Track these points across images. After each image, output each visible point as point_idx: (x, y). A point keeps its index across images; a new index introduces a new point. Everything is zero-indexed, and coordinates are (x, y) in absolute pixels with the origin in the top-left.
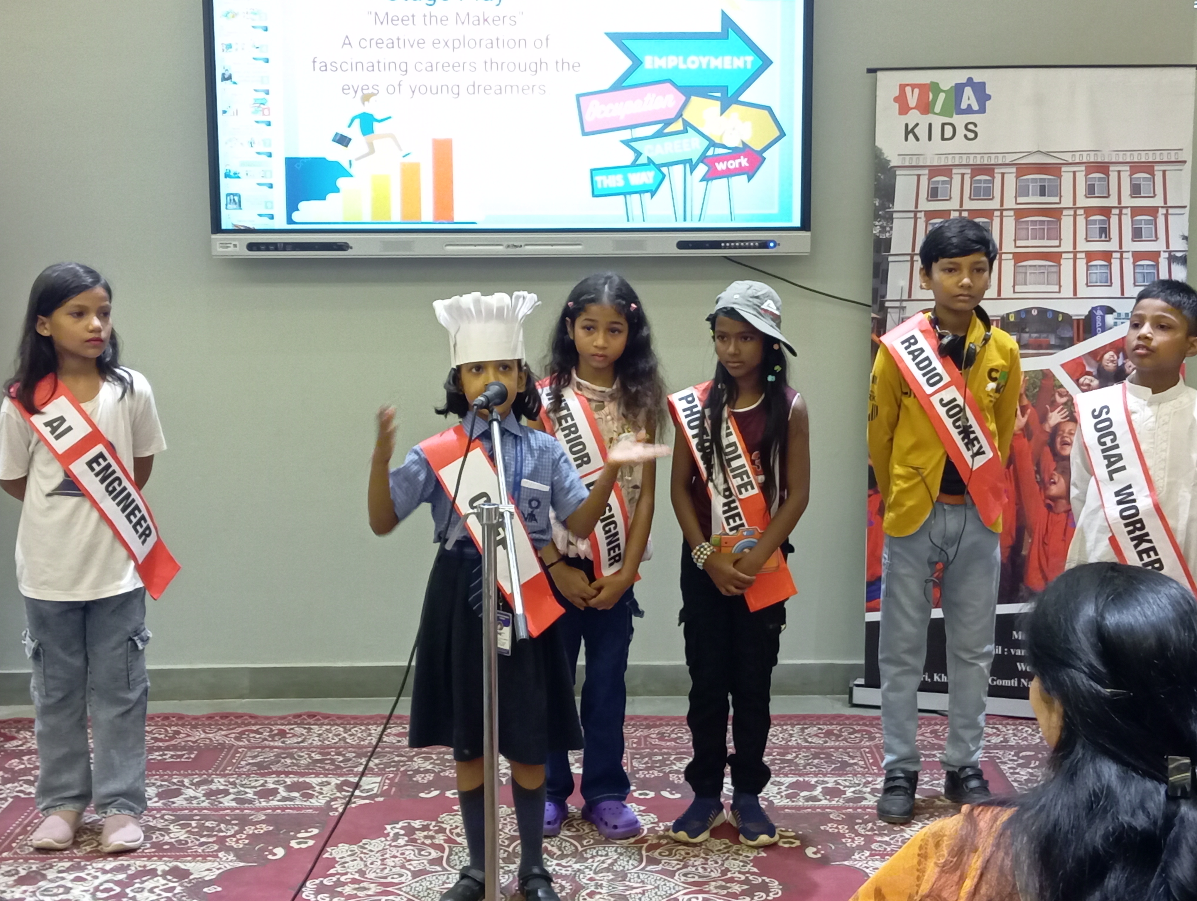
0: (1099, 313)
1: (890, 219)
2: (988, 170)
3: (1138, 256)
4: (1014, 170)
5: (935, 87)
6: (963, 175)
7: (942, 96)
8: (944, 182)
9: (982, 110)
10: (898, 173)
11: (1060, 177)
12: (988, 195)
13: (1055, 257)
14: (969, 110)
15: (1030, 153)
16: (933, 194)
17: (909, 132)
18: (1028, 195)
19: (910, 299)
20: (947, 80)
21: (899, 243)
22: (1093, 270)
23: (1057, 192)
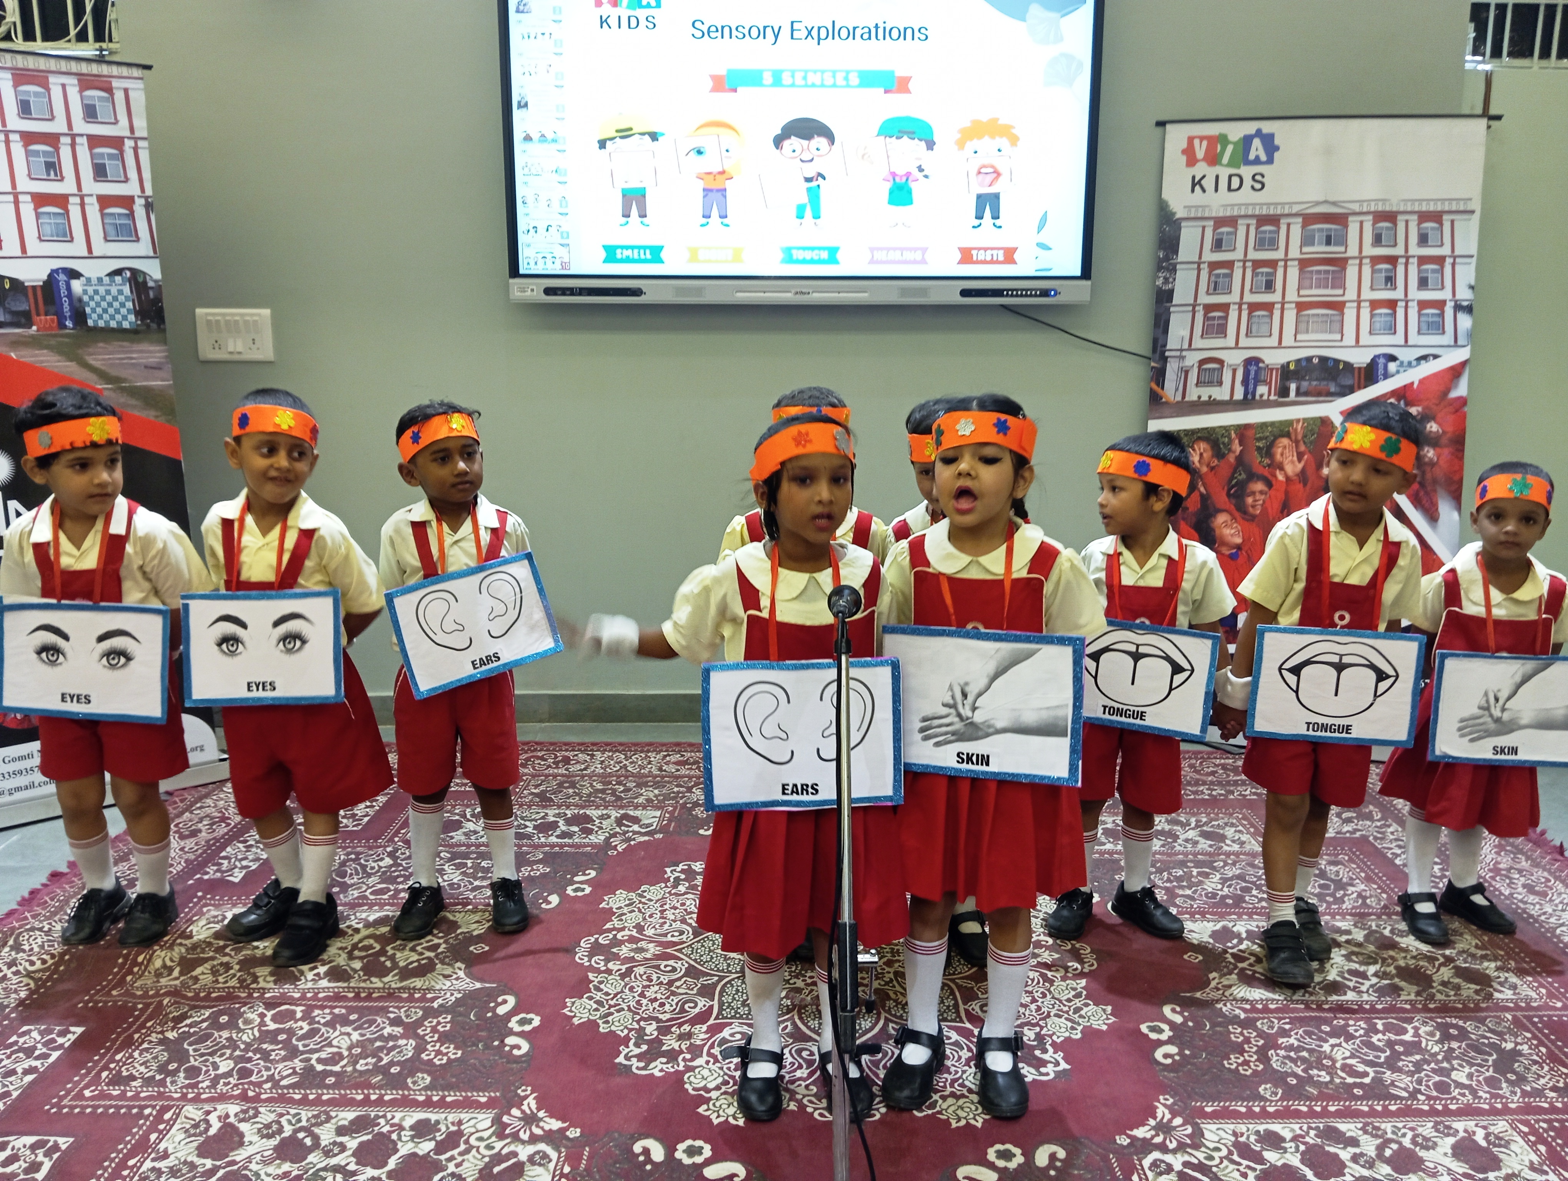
0: (1382, 360)
1: (1173, 270)
2: (1274, 220)
3: (1423, 305)
4: (1300, 220)
5: (1223, 139)
6: (1248, 226)
7: (1230, 148)
8: (1228, 233)
9: (1270, 161)
10: (1183, 224)
11: (1346, 226)
12: (1272, 244)
13: (1339, 307)
14: (1257, 161)
15: (1318, 203)
16: (1218, 245)
17: (1196, 183)
18: (1313, 244)
19: (1190, 348)
20: (1236, 131)
21: (1183, 292)
22: (1377, 319)
23: (1343, 241)
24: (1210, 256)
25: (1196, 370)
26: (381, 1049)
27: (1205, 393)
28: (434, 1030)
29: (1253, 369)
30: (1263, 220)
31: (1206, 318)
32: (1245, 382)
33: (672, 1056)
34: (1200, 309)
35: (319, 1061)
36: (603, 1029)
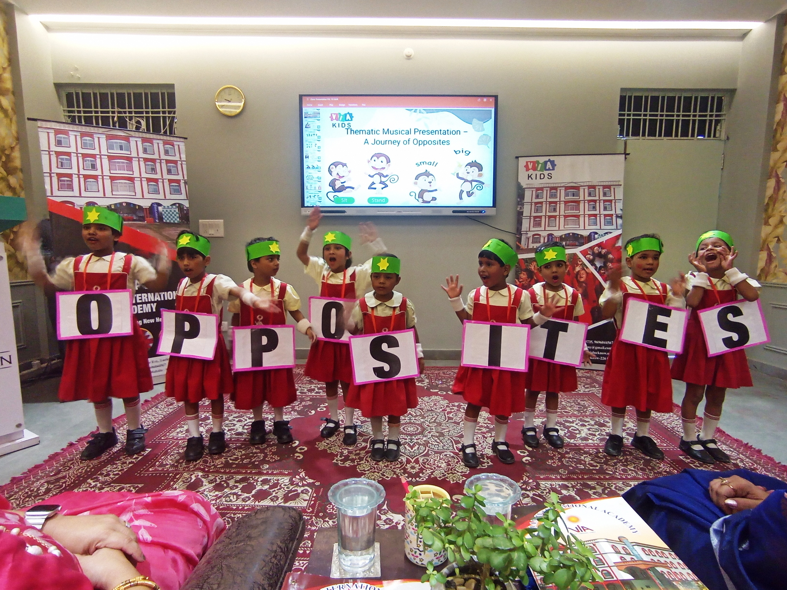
0: (593, 234)
1: (523, 205)
2: (555, 188)
3: (605, 216)
4: (564, 188)
5: (538, 162)
6: (547, 190)
7: (540, 165)
8: (541, 193)
9: (553, 169)
10: (525, 190)
11: (579, 190)
12: (555, 196)
14: (549, 169)
15: (569, 183)
16: (537, 197)
17: (529, 177)
18: (569, 196)
19: (529, 231)
20: (542, 160)
21: (526, 212)
22: (590, 220)
23: (578, 195)
24: (535, 200)
25: (531, 238)
26: (252, 456)
28: (270, 451)
29: (550, 237)
30: (552, 188)
31: (534, 221)
33: (353, 460)
34: (532, 217)
35: (230, 459)
36: (329, 451)
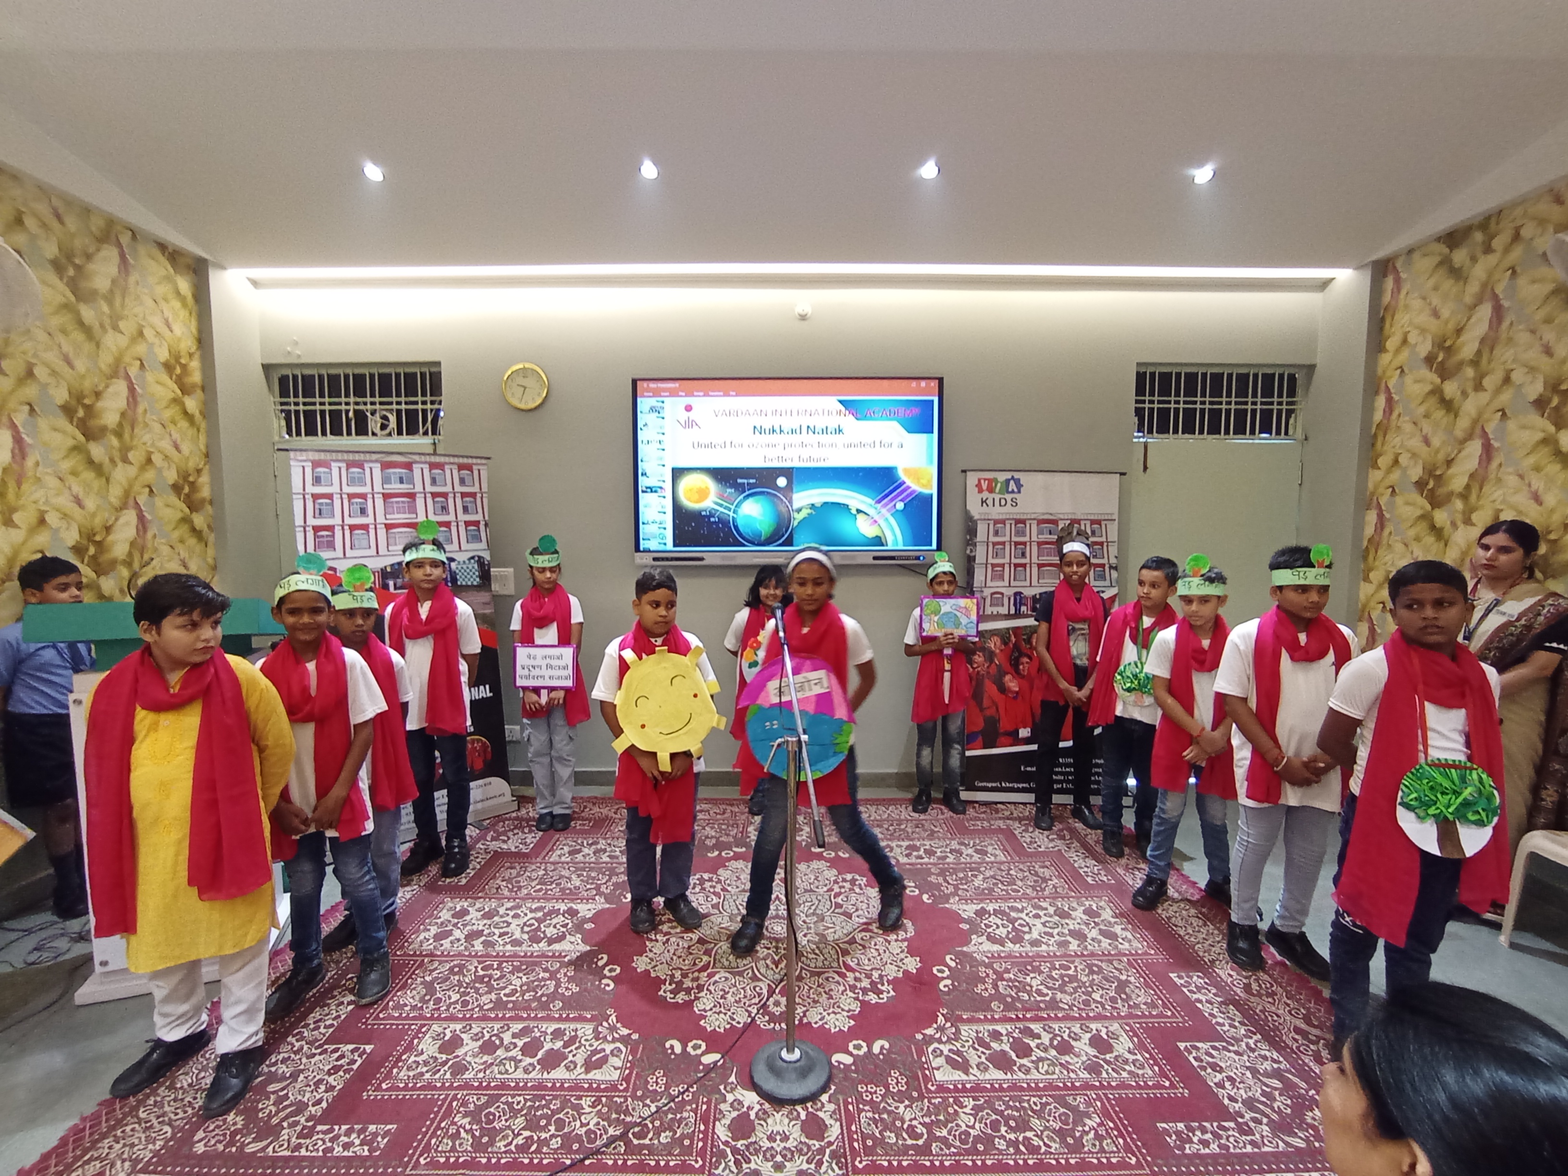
1: (974, 546)
2: (1023, 522)
4: (1036, 522)
5: (995, 480)
6: (1011, 524)
7: (999, 485)
8: (1001, 528)
9: (1019, 492)
10: (978, 522)
11: (1058, 526)
12: (1023, 534)
14: (1013, 492)
15: (1043, 514)
16: (996, 533)
17: (983, 502)
18: (1043, 534)
19: (986, 586)
21: (980, 558)
24: (992, 539)
25: (989, 599)
27: (995, 610)
29: (1019, 598)
30: (1018, 521)
31: (993, 571)
32: (1015, 604)
33: (688, 991)
34: (989, 567)
